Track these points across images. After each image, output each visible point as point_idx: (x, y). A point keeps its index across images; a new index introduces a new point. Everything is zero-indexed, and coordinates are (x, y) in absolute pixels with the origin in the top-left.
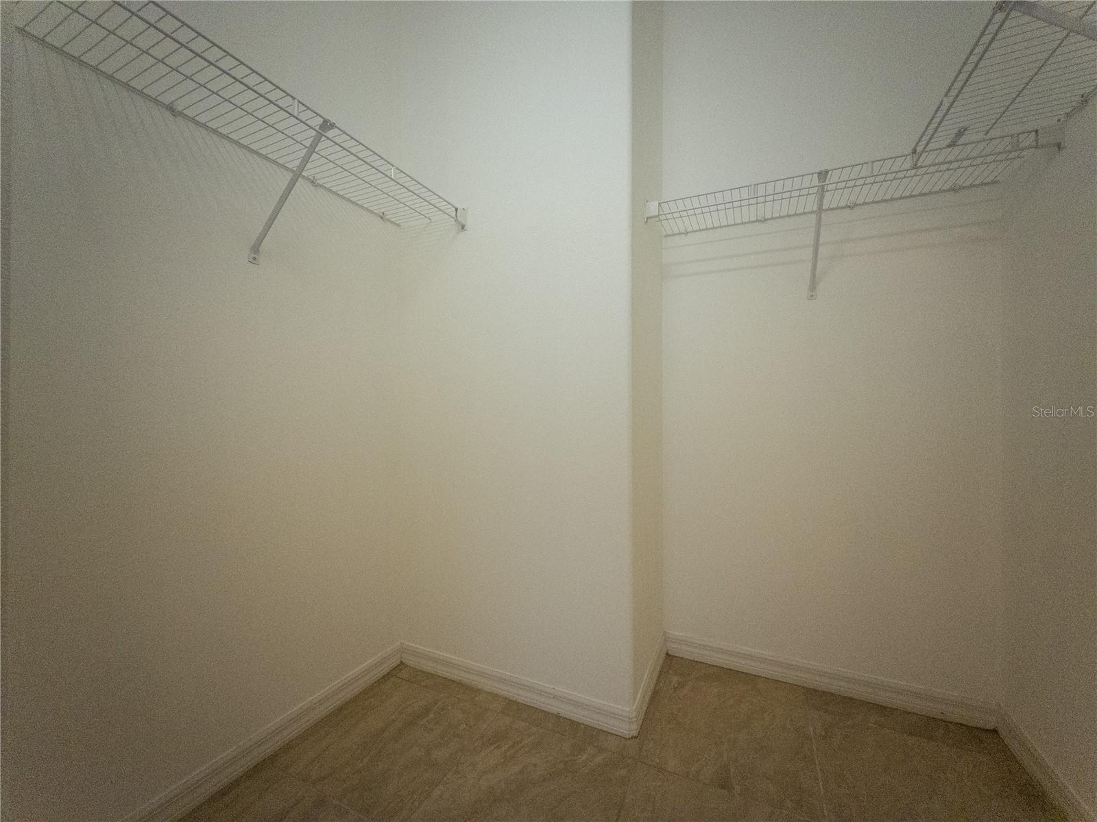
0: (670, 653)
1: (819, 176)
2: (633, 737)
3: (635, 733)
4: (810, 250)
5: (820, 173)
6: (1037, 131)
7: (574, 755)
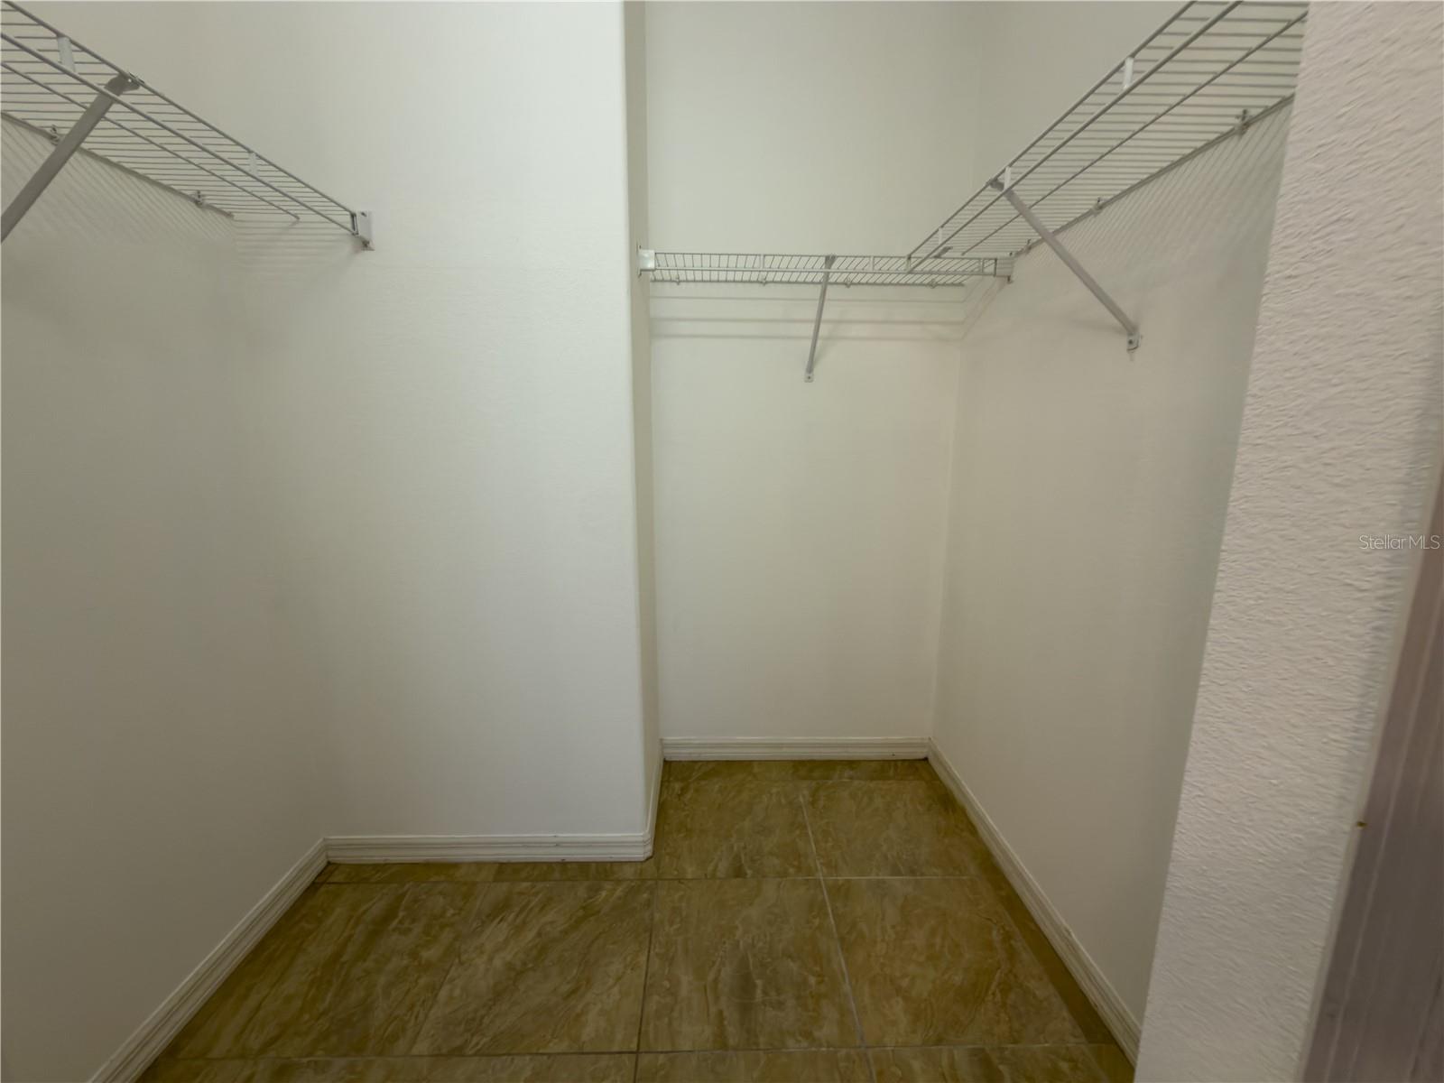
0: (667, 759)
1: (826, 260)
2: (648, 859)
3: (649, 854)
4: (812, 327)
5: (827, 258)
6: (996, 260)
7: (591, 898)
